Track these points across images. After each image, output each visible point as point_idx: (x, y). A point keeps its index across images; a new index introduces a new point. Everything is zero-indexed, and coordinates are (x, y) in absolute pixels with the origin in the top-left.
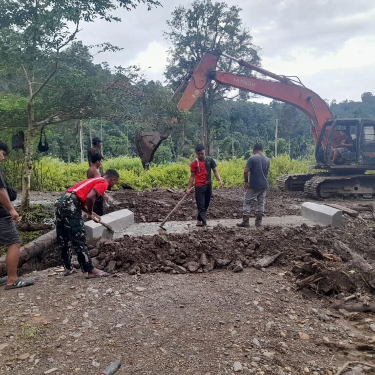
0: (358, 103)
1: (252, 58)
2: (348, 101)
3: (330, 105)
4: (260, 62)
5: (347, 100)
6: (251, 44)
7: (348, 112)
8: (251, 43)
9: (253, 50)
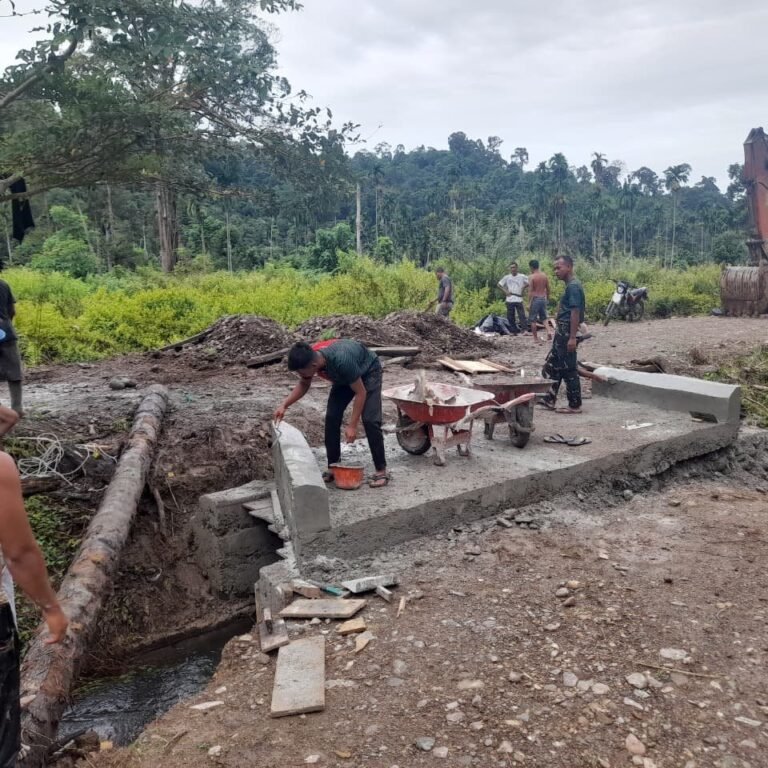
0: (443, 154)
1: (256, 48)
2: (427, 149)
3: (393, 155)
4: (274, 59)
5: (423, 147)
6: (255, 17)
7: (428, 170)
8: (253, 14)
9: (257, 30)
